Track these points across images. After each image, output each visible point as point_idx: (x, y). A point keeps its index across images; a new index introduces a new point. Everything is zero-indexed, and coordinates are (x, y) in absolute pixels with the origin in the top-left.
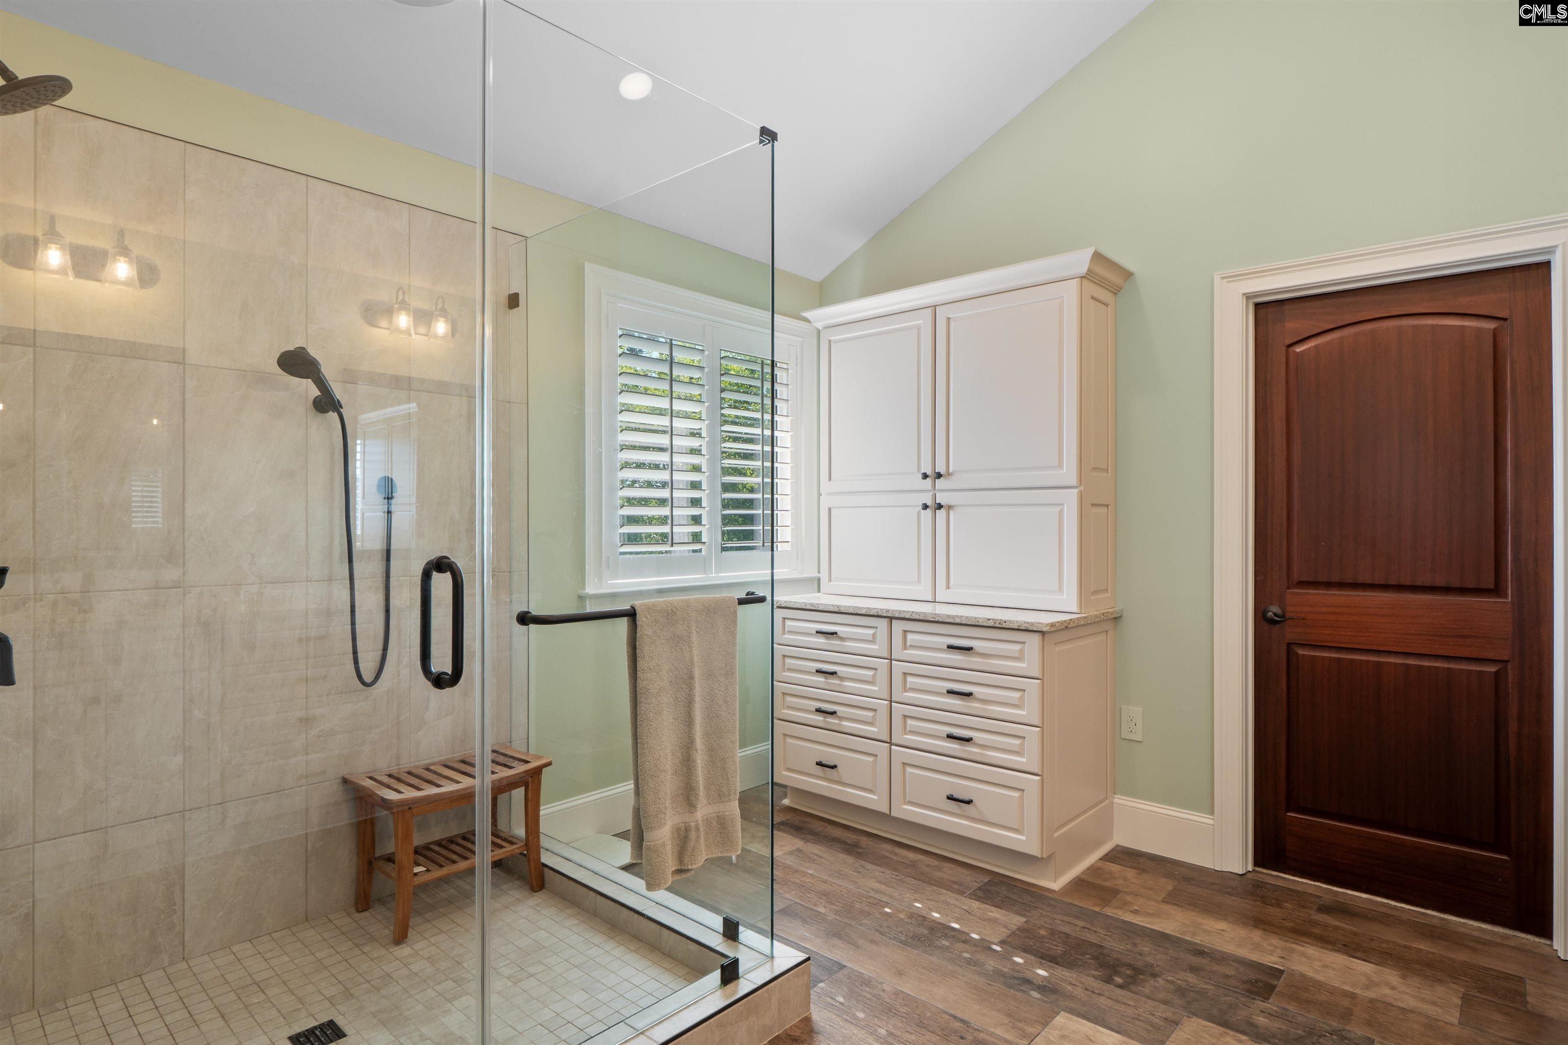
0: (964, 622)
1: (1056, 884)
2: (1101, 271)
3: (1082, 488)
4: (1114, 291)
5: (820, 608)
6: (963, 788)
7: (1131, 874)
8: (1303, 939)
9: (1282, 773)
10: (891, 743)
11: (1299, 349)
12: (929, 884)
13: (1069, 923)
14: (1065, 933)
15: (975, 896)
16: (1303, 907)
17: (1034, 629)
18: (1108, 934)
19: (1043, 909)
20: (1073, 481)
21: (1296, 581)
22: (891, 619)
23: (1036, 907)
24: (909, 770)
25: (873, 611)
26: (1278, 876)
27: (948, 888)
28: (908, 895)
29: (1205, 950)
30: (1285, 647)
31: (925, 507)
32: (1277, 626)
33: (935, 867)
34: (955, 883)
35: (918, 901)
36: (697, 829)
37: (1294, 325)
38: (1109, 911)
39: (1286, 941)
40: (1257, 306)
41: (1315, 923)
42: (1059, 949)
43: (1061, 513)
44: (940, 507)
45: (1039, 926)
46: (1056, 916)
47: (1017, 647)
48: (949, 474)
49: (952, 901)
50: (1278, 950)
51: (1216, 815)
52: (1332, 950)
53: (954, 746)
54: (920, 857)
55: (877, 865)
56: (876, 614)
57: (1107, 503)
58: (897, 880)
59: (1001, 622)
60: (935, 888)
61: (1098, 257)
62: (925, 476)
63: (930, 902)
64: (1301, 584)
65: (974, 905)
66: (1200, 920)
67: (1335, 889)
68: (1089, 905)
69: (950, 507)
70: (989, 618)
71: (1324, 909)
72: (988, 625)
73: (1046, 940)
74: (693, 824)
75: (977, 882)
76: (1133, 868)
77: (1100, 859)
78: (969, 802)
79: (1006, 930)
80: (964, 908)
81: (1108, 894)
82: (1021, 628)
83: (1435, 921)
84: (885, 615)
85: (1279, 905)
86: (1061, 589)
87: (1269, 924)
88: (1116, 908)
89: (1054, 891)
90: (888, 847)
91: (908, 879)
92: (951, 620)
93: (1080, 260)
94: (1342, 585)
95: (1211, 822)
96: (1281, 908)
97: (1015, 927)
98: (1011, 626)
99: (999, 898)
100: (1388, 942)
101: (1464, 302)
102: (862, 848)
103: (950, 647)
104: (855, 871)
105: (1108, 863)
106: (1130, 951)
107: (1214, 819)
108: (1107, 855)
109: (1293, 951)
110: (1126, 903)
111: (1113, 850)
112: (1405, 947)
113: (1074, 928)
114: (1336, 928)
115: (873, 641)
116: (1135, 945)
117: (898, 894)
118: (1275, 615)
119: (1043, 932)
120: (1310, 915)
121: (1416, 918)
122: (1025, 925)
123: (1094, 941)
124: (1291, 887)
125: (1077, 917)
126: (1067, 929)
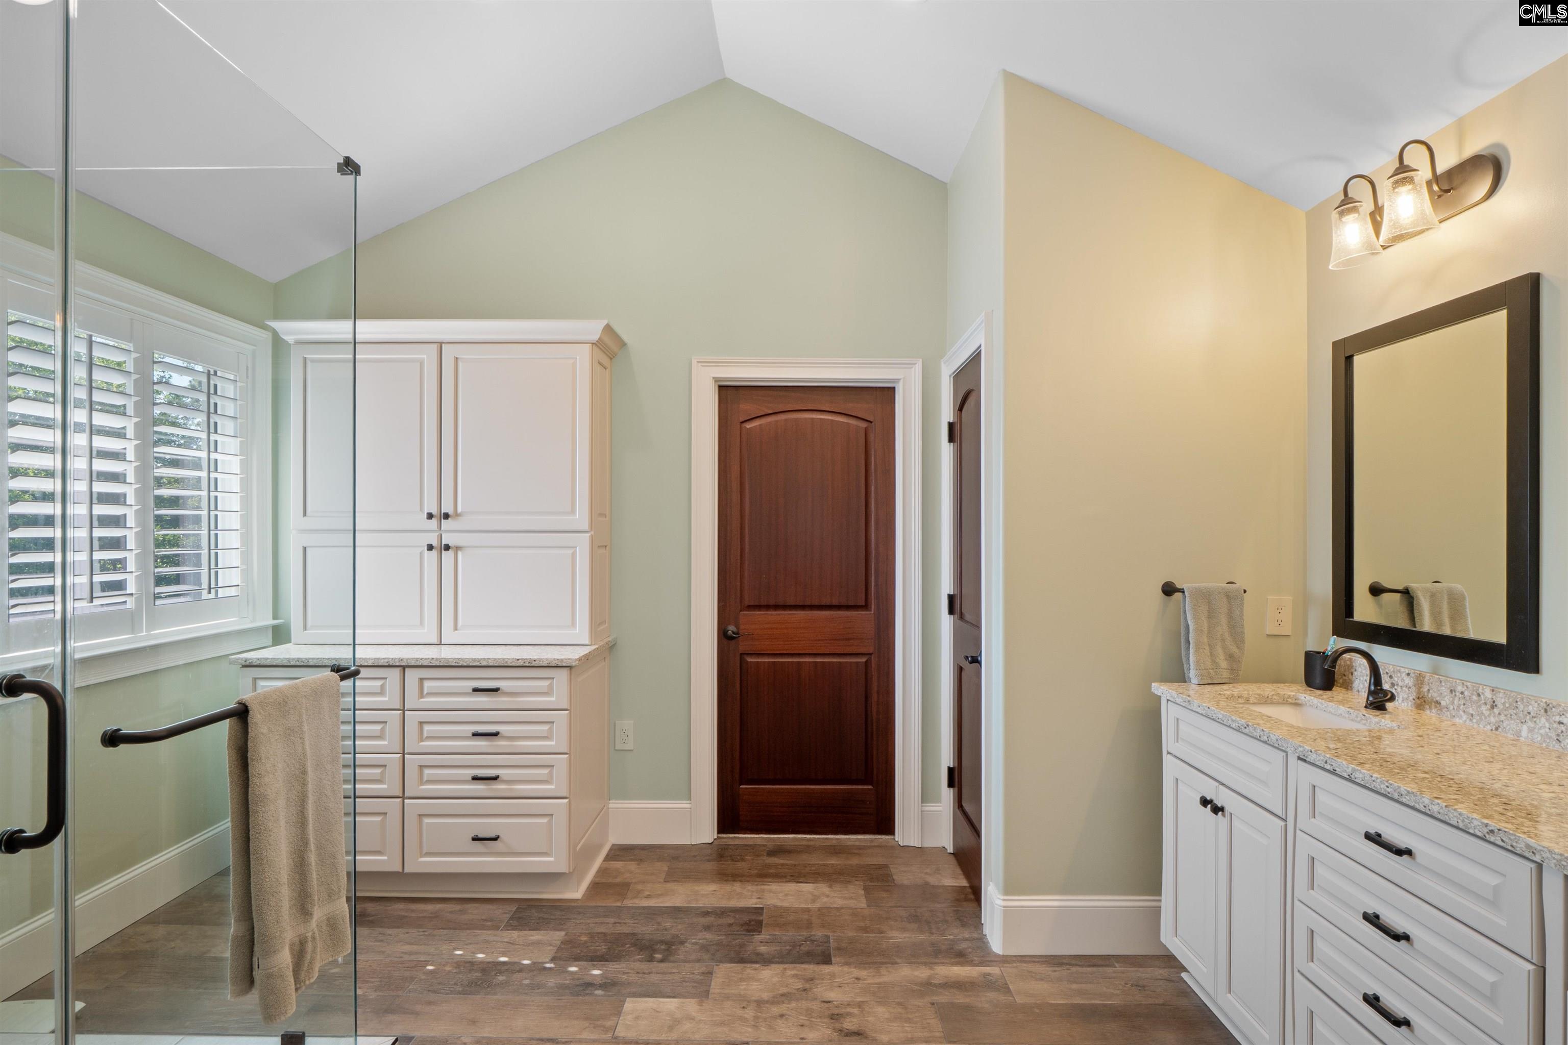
0: (491, 664)
1: (576, 892)
2: (607, 340)
3: (592, 533)
4: (610, 355)
5: (311, 663)
6: (486, 826)
7: (632, 866)
8: (766, 880)
9: (737, 755)
10: (403, 797)
11: (749, 426)
12: (461, 929)
13: (602, 923)
14: (602, 933)
15: (510, 927)
16: (758, 856)
17: (564, 665)
18: (636, 921)
19: (574, 919)
20: (585, 526)
21: (746, 605)
22: (404, 668)
23: (568, 919)
24: (426, 820)
25: (382, 661)
26: (735, 837)
27: (483, 928)
28: (445, 948)
29: (709, 910)
30: (738, 658)
31: (430, 548)
32: (733, 641)
33: (460, 911)
34: (485, 920)
35: (459, 949)
36: (314, 938)
37: (747, 407)
38: (628, 903)
39: (757, 885)
40: (720, 387)
41: (769, 866)
42: (603, 948)
43: (574, 555)
44: (447, 548)
45: (578, 934)
46: (588, 921)
47: (546, 683)
48: (457, 515)
49: (492, 938)
50: (755, 894)
51: (692, 800)
52: (786, 882)
53: (480, 787)
54: (439, 906)
55: (398, 927)
56: (387, 664)
57: (605, 544)
58: (426, 935)
59: (530, 661)
60: (468, 931)
61: (608, 329)
62: (430, 516)
63: (471, 946)
64: (750, 607)
65: (513, 935)
66: (696, 888)
67: (772, 836)
68: (612, 902)
69: (458, 548)
70: (518, 658)
71: (772, 853)
72: (517, 665)
73: (590, 944)
74: (309, 935)
75: (507, 913)
76: (632, 860)
77: (604, 861)
78: (496, 839)
79: (552, 948)
80: (505, 940)
81: (622, 889)
82: (550, 665)
83: (834, 842)
84: (397, 664)
85: (743, 860)
86: (573, 624)
87: (742, 876)
88: (632, 898)
89: (578, 900)
90: (401, 906)
91: (437, 932)
92: (478, 664)
93: (593, 329)
94: (776, 607)
95: (688, 806)
96: (745, 861)
97: (559, 943)
98: (541, 664)
99: (533, 921)
100: (814, 865)
101: (850, 407)
102: (373, 916)
103: (476, 690)
104: (376, 941)
105: (612, 862)
106: (658, 930)
107: (690, 803)
108: (607, 855)
109: (763, 891)
110: (639, 892)
111: (611, 850)
112: (824, 865)
113: (608, 926)
114: (782, 865)
115: (382, 692)
116: (659, 923)
117: (433, 949)
118: (734, 633)
119: (584, 938)
120: (764, 860)
121: (824, 843)
122: (566, 937)
123: (627, 932)
124: (746, 843)
125: (606, 916)
126: (602, 929)
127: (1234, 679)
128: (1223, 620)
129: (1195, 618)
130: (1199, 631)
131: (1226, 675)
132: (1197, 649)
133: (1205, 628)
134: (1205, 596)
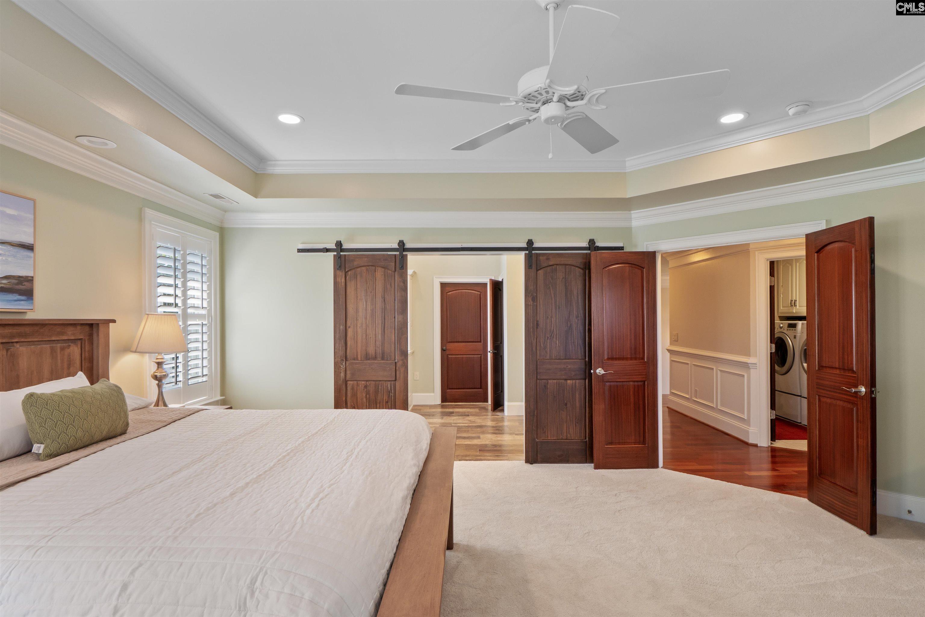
4: (412, 276)
9: (446, 381)
11: (449, 293)
26: (446, 403)
30: (446, 356)
32: (445, 351)
37: (448, 289)
40: (441, 283)
51: (435, 392)
64: (449, 342)
67: (456, 403)
94: (456, 342)
95: (433, 395)
101: (475, 288)
111: (413, 406)
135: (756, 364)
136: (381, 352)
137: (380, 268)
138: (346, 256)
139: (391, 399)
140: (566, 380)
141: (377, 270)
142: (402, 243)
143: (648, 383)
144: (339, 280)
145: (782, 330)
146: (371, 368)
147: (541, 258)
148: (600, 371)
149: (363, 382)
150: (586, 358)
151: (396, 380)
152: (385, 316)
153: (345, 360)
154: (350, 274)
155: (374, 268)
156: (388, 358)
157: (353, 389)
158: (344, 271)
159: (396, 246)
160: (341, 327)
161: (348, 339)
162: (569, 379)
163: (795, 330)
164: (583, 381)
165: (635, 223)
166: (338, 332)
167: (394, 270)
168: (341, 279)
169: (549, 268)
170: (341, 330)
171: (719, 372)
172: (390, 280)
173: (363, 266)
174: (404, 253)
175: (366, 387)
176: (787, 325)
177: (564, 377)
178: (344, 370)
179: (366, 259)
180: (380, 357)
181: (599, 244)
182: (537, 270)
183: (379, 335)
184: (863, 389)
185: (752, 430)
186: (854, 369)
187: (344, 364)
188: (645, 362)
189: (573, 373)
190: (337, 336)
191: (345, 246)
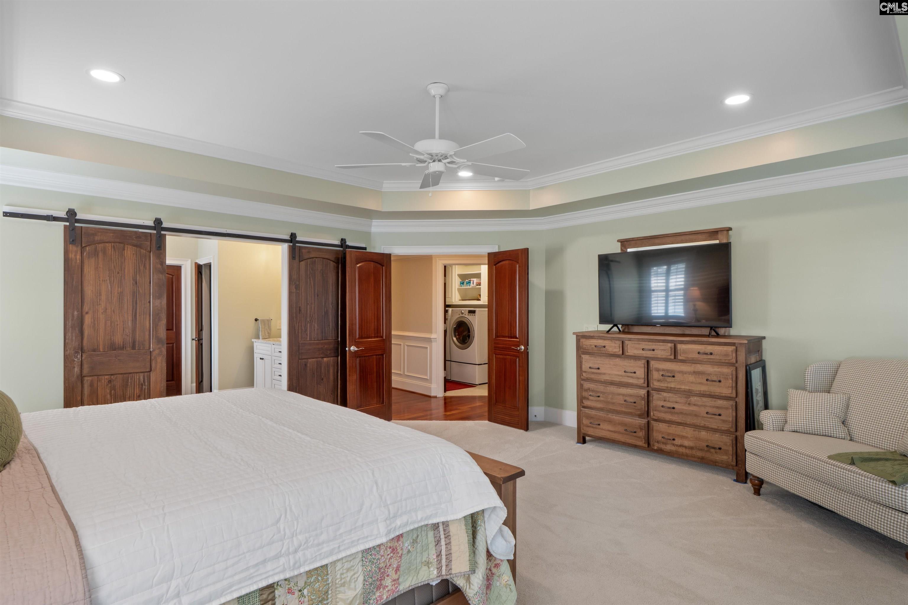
127: (269, 337)
128: (267, 325)
129: (261, 325)
130: (262, 328)
131: (267, 337)
132: (261, 332)
133: (263, 327)
134: (263, 321)
135: (436, 339)
136: (131, 341)
137: (130, 247)
138: (83, 228)
139: (145, 392)
140: (323, 358)
141: (126, 249)
142: (158, 222)
143: (385, 356)
144: (71, 256)
145: (463, 315)
146: (118, 360)
147: (303, 251)
148: (353, 348)
149: (106, 377)
150: (338, 339)
151: (151, 370)
152: (136, 300)
153: (80, 352)
154: (89, 250)
155: (122, 245)
156: (140, 348)
157: (91, 385)
158: (80, 247)
159: (151, 223)
160: (76, 313)
161: (86, 326)
162: (325, 357)
163: (474, 315)
164: (336, 358)
165: (374, 230)
166: (70, 319)
167: (149, 249)
168: (76, 255)
169: (309, 260)
170: (75, 318)
171: (406, 347)
172: (144, 260)
173: (107, 242)
174: (163, 232)
175: (110, 381)
176: (467, 312)
177: (321, 356)
178: (80, 363)
179: (112, 235)
180: (130, 346)
181: (349, 243)
182: (300, 261)
183: (129, 322)
184: (523, 348)
185: (434, 386)
186: (517, 336)
187: (79, 356)
188: (384, 339)
189: (329, 352)
190: (70, 324)
191: (79, 216)
